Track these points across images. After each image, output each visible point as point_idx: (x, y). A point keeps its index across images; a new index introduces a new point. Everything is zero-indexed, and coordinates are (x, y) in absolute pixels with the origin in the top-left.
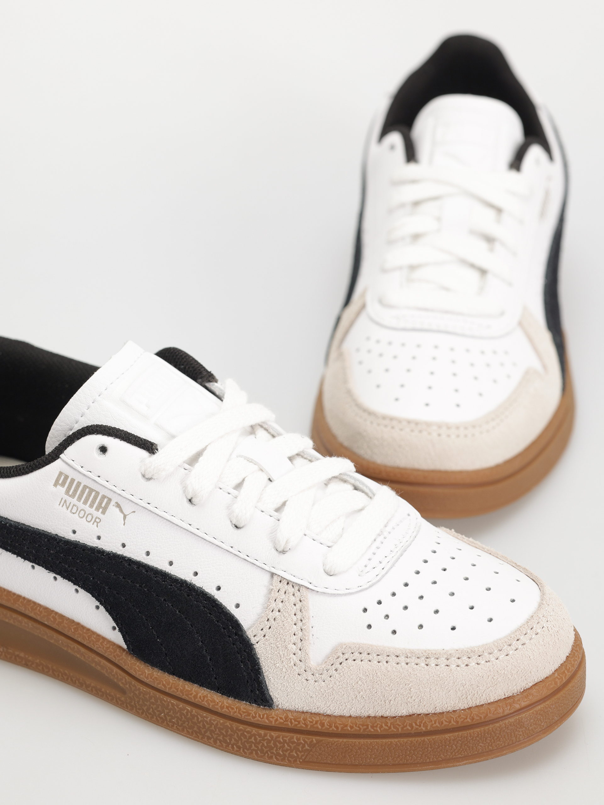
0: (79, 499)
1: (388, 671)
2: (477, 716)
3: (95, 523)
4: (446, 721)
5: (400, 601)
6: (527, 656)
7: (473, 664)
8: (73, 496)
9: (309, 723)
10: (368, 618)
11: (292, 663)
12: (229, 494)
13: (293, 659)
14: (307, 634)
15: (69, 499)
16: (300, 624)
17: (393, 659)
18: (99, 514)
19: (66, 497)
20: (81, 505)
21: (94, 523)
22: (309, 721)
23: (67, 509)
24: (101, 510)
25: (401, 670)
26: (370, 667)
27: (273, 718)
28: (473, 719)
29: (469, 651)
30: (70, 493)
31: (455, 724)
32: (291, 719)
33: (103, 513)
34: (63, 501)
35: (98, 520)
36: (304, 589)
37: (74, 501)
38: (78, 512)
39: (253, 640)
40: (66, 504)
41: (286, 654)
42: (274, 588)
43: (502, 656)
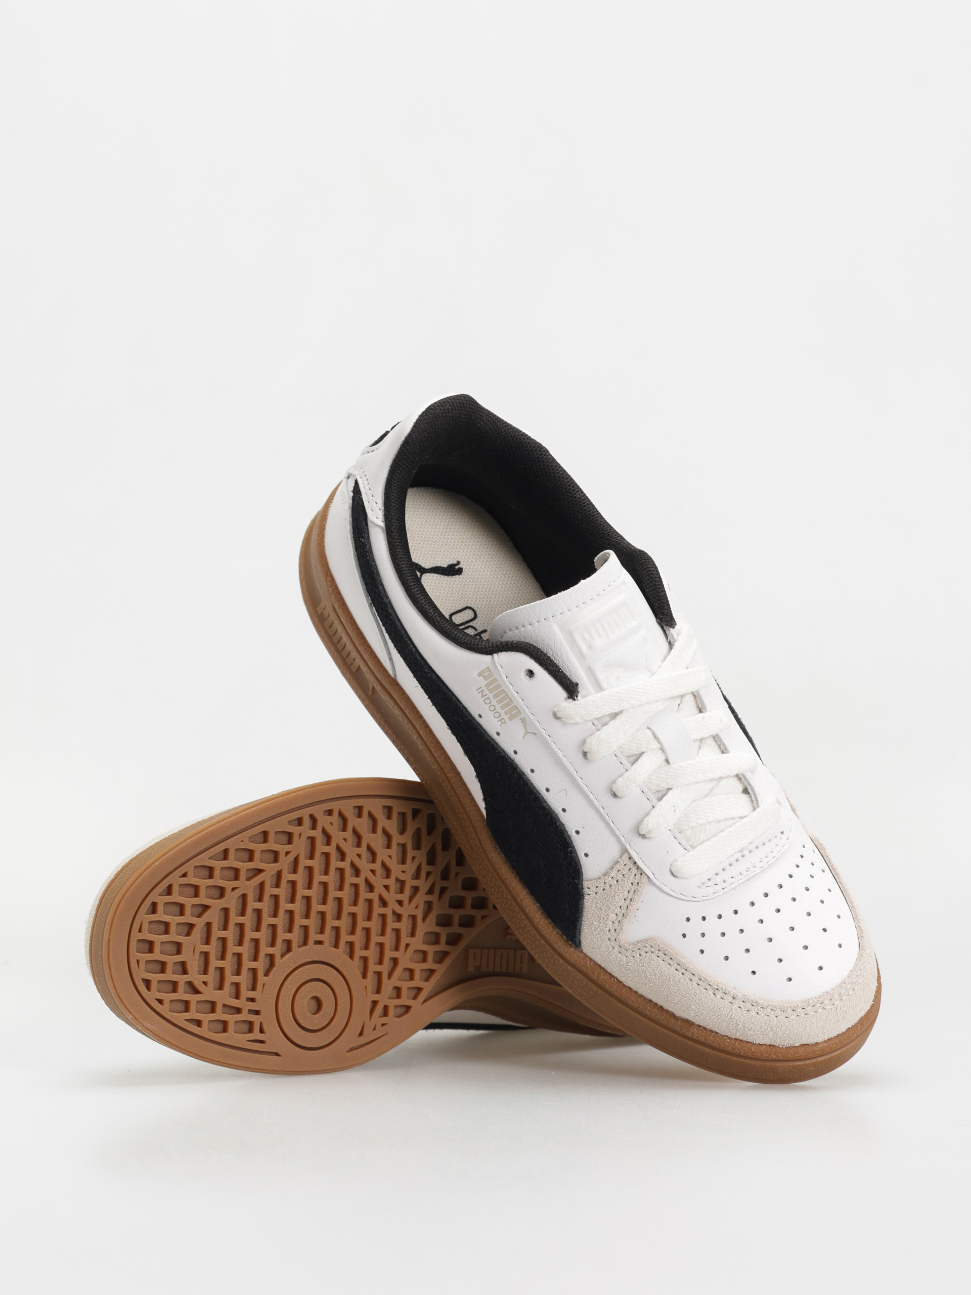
0: (495, 697)
1: (680, 982)
2: (738, 1049)
3: (500, 722)
4: (711, 1040)
5: (721, 926)
6: (804, 1025)
7: (753, 1013)
8: (491, 691)
9: (600, 978)
10: (686, 928)
11: (608, 929)
12: (621, 763)
13: (610, 926)
14: (630, 914)
15: (486, 692)
16: (628, 902)
17: (688, 975)
18: (506, 717)
19: (484, 688)
20: (494, 702)
21: (499, 720)
22: (602, 978)
23: (482, 697)
24: (509, 715)
25: (691, 987)
26: (667, 970)
27: (574, 957)
28: (734, 1049)
29: (755, 1001)
30: (490, 688)
31: (717, 1045)
32: (588, 967)
33: (510, 719)
34: (480, 690)
35: (503, 721)
36: (645, 877)
37: (490, 696)
38: (489, 705)
39: (586, 890)
40: (483, 693)
41: (605, 919)
42: (622, 862)
43: (782, 1017)
